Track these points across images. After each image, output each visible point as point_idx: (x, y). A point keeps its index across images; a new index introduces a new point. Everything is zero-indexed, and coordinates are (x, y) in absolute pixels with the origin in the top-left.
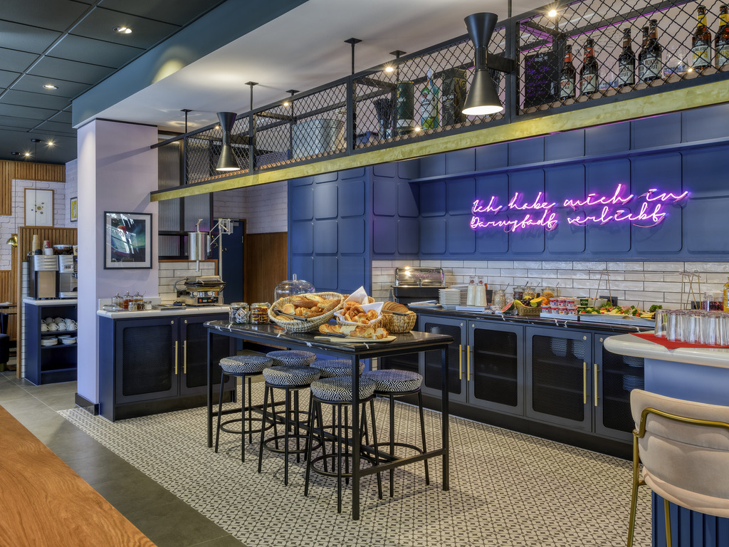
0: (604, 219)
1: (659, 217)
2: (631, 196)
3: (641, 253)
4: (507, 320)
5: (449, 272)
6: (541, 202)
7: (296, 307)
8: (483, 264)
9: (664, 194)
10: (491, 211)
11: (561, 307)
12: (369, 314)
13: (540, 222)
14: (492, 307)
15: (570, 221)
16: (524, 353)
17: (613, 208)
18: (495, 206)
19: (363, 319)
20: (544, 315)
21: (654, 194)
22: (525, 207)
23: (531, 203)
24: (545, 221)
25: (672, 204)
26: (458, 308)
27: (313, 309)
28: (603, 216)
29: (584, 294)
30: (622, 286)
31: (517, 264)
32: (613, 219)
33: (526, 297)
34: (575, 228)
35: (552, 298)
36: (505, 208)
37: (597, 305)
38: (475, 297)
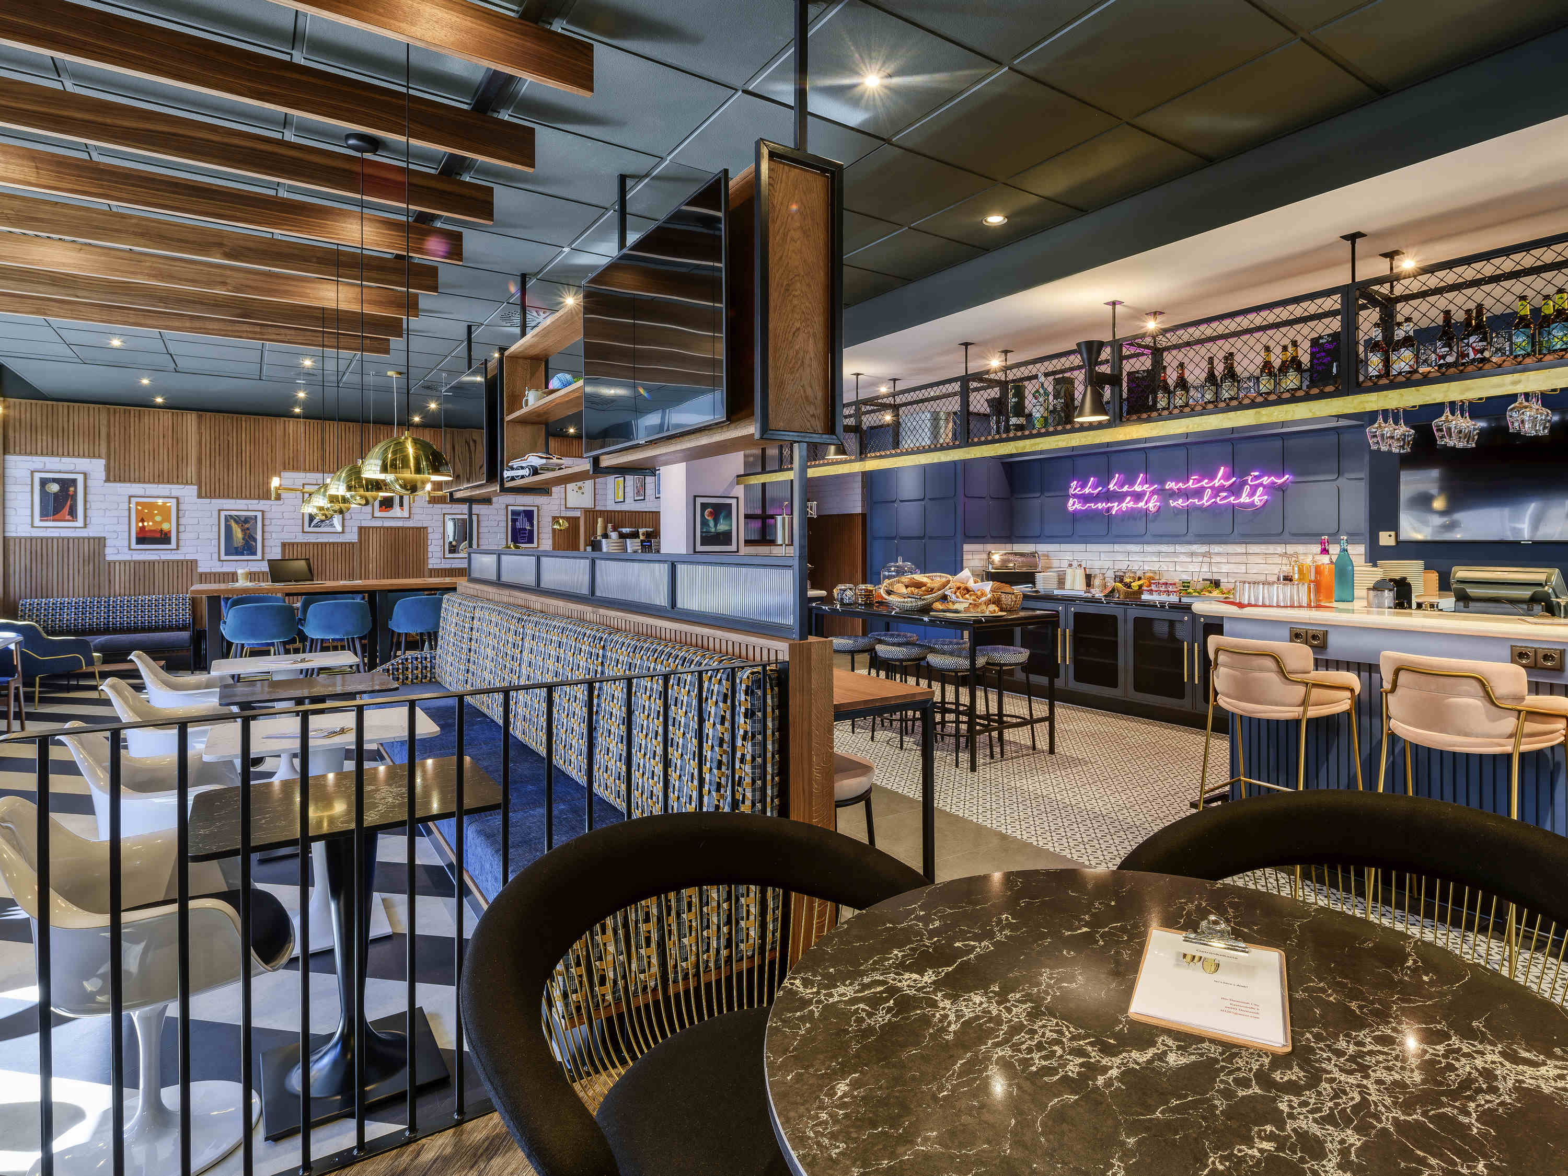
0: (1207, 501)
1: (1261, 501)
2: (1234, 479)
3: (1243, 535)
4: (1107, 603)
5: (1044, 555)
6: (1142, 484)
7: (907, 587)
8: (1081, 547)
9: (1266, 478)
10: (1090, 493)
11: (1163, 589)
12: (979, 593)
13: (1141, 504)
14: (1092, 590)
15: (1172, 503)
16: (1125, 634)
17: (1217, 491)
18: (1094, 487)
19: (973, 597)
20: (1145, 597)
21: (1257, 478)
22: (1125, 489)
23: (1132, 484)
24: (1146, 503)
25: (1274, 488)
26: (1056, 592)
27: (923, 588)
28: (1206, 499)
29: (1185, 577)
30: (1225, 568)
31: (1117, 547)
32: (1215, 502)
33: (1127, 580)
34: (1177, 511)
35: (1152, 581)
36: (1105, 490)
37: (1199, 587)
38: (1074, 581)
